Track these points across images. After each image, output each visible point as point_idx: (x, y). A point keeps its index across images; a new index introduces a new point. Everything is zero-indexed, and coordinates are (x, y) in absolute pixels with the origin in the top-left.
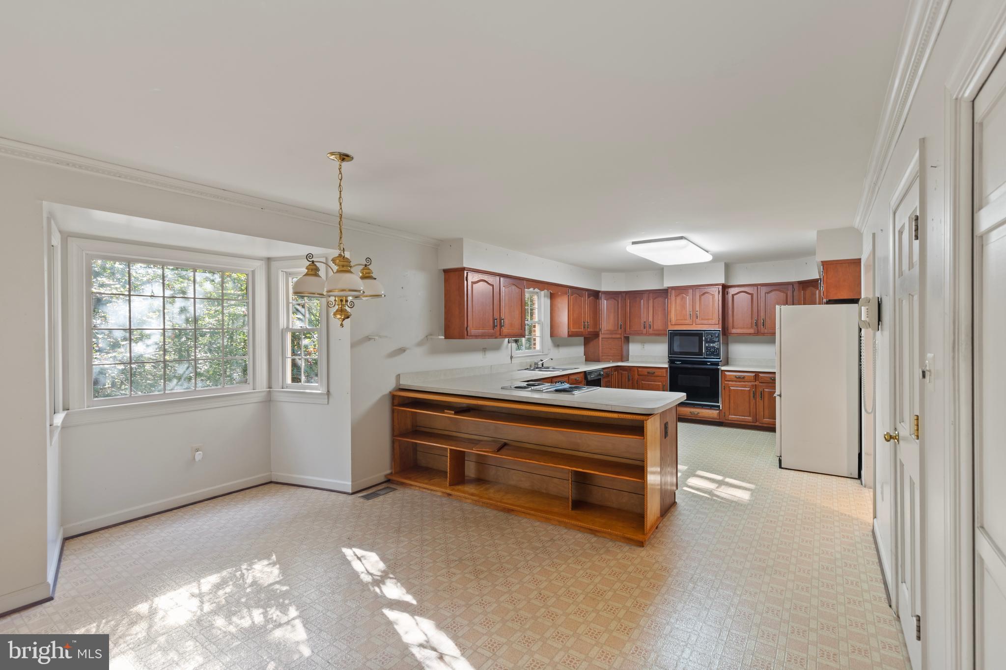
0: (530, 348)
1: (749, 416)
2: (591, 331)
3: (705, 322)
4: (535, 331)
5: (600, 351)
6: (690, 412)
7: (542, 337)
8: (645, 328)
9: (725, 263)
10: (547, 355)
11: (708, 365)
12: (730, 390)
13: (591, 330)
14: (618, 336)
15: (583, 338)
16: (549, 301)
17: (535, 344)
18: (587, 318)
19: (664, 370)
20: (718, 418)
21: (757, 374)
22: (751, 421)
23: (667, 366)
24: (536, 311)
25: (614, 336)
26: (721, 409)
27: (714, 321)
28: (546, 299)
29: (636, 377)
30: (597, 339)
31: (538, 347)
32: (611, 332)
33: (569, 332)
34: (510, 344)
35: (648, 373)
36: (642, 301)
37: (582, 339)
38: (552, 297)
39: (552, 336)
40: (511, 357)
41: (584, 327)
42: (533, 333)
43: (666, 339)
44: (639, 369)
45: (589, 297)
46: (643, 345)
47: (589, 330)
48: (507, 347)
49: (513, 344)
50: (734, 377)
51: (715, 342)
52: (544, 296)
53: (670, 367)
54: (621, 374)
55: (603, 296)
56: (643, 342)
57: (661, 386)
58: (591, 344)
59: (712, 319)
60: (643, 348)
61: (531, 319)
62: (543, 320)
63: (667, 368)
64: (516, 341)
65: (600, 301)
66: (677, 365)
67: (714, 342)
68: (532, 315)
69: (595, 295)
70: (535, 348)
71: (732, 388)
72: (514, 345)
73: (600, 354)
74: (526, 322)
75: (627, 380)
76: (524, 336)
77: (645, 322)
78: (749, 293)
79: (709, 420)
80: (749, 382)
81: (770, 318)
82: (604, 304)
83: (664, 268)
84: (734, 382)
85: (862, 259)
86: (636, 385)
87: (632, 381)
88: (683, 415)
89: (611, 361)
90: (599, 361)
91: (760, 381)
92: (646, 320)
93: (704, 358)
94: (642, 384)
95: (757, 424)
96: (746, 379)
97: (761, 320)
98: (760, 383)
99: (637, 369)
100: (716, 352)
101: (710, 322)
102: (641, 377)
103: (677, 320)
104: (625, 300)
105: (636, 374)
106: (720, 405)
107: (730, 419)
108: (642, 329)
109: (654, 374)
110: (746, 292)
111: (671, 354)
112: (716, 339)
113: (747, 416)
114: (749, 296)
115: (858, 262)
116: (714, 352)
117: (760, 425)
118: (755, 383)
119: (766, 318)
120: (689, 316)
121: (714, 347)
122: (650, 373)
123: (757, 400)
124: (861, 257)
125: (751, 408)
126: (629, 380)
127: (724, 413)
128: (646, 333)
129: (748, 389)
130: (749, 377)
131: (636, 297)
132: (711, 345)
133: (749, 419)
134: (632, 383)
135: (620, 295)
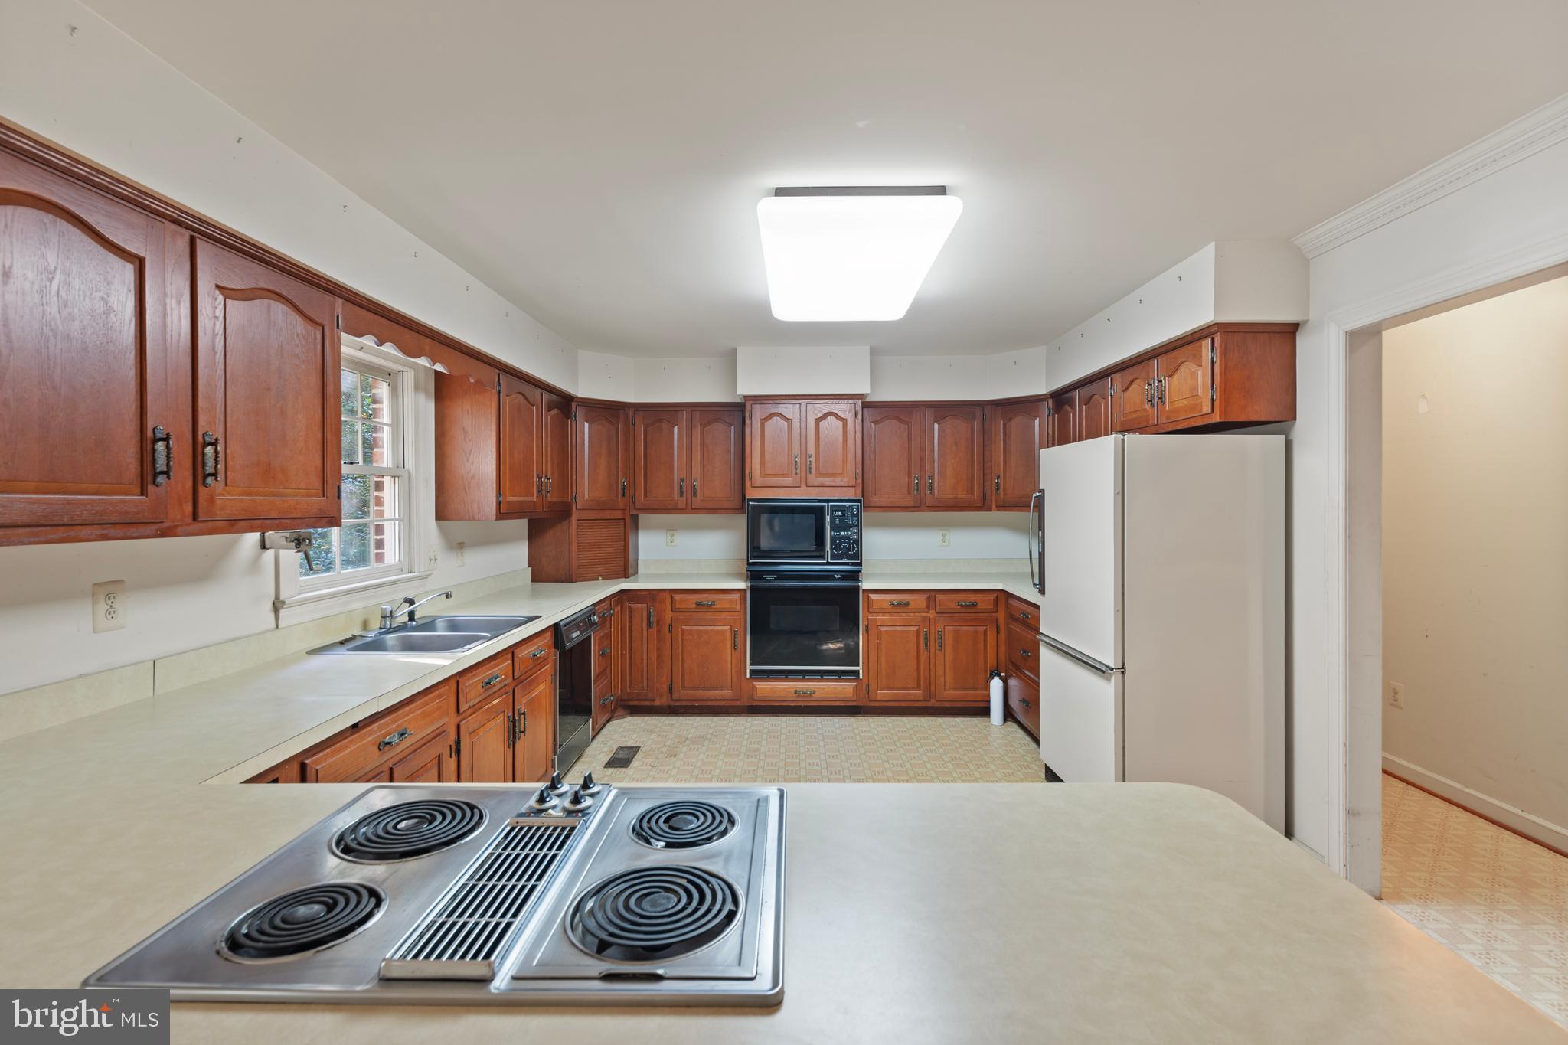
0: (361, 559)
1: (918, 687)
2: (554, 503)
3: (827, 480)
4: (379, 502)
5: (574, 554)
6: (796, 692)
7: (407, 520)
8: (681, 495)
9: (871, 348)
10: (425, 577)
11: (835, 579)
12: (879, 634)
13: (555, 499)
14: (618, 514)
15: (525, 521)
16: (429, 407)
17: (380, 544)
18: (545, 465)
19: (737, 596)
20: (855, 699)
21: (931, 595)
22: (921, 699)
23: (742, 585)
24: (385, 436)
25: (608, 515)
26: (861, 677)
27: (846, 479)
28: (422, 397)
29: (668, 615)
30: (567, 521)
31: (392, 553)
32: (600, 505)
33: (499, 503)
34: (270, 554)
35: (699, 604)
36: (676, 429)
37: (522, 525)
38: (443, 389)
39: (441, 514)
40: (277, 606)
41: (540, 491)
42: (373, 508)
43: (742, 521)
44: (677, 597)
45: (549, 409)
46: (672, 535)
47: (550, 499)
48: (255, 565)
49: (282, 552)
50: (887, 605)
51: (853, 526)
52: (417, 388)
53: (752, 588)
54: (631, 612)
55: (580, 413)
56: (671, 529)
57: (729, 634)
58: (550, 536)
59: (841, 474)
60: (672, 541)
61: (368, 458)
62: (410, 464)
63: (745, 590)
64: (299, 542)
65: (574, 423)
66: (767, 584)
67: (847, 527)
68: (370, 446)
69: (564, 403)
70: (380, 558)
71: (883, 629)
72: (291, 557)
73: (574, 562)
74: (346, 469)
75: (645, 625)
76: (335, 521)
77: (682, 481)
78: (902, 421)
79: (837, 704)
80: (917, 614)
81: (942, 474)
82: (583, 433)
83: (736, 349)
84: (887, 614)
85: (1307, 321)
86: (668, 636)
87: (657, 625)
88: (780, 699)
89: (600, 578)
90: (570, 580)
91: (938, 610)
92: (683, 475)
93: (828, 564)
94: (683, 631)
95: (932, 703)
96: (910, 606)
97: (927, 478)
98: (937, 613)
99: (672, 597)
100: (853, 551)
101: (838, 481)
102: (681, 616)
103: (764, 475)
104: (634, 425)
105: (669, 608)
106: (860, 668)
107: (878, 699)
108: (676, 497)
109: (713, 606)
110: (898, 418)
111: (753, 557)
112: (852, 521)
113: (913, 689)
114: (903, 426)
115: (1290, 332)
116: (849, 549)
117: (937, 704)
118: (929, 615)
119: (936, 475)
120: (794, 467)
121: (848, 537)
122: (704, 605)
123: (932, 651)
124: (1305, 319)
125: (922, 669)
126: (649, 624)
127: (868, 686)
128: (684, 508)
129: (915, 629)
130: (920, 602)
131: (660, 421)
132: (842, 533)
133: (917, 693)
134: (659, 631)
135: (621, 412)
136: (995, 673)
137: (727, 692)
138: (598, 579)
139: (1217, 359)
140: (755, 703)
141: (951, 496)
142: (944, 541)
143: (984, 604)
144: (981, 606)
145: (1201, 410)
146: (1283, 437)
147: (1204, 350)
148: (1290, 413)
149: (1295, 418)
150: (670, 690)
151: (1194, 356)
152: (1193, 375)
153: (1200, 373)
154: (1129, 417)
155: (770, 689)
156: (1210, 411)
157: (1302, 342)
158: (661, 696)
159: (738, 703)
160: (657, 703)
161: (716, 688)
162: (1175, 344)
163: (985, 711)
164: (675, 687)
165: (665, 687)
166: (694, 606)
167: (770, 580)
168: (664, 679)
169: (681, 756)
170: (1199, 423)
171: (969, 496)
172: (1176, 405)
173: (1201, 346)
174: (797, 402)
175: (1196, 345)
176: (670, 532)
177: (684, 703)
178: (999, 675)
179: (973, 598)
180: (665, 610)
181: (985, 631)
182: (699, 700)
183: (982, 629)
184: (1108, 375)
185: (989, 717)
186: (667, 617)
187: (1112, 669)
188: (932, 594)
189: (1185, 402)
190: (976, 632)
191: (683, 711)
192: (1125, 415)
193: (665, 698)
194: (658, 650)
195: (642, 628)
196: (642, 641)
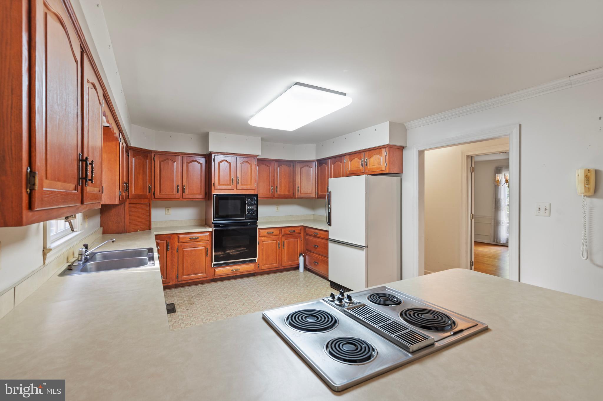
3: (244, 187)
5: (127, 220)
6: (231, 270)
8: (178, 192)
9: (261, 138)
11: (248, 225)
12: (264, 245)
14: (147, 201)
18: (125, 178)
19: (208, 234)
20: (254, 270)
22: (277, 267)
23: (211, 229)
25: (142, 201)
26: (257, 262)
27: (251, 187)
32: (139, 197)
33: (120, 196)
35: (191, 239)
36: (175, 163)
40: (45, 252)
41: (125, 190)
43: (211, 203)
44: (181, 236)
46: (168, 210)
47: (126, 193)
50: (266, 234)
51: (255, 204)
53: (215, 231)
55: (131, 154)
56: (168, 207)
57: (204, 250)
58: (114, 211)
59: (250, 185)
60: (168, 212)
63: (212, 232)
65: (129, 158)
66: (221, 229)
67: (252, 205)
69: (127, 148)
71: (264, 243)
73: (127, 224)
77: (178, 186)
78: (268, 166)
79: (247, 273)
80: (276, 236)
81: (280, 186)
82: (132, 162)
83: (208, 133)
84: (265, 237)
85: (406, 147)
86: (176, 254)
87: (171, 250)
88: (226, 274)
89: (139, 231)
90: (126, 232)
91: (283, 234)
92: (179, 183)
93: (245, 219)
94: (184, 251)
95: (281, 268)
96: (274, 234)
97: (275, 187)
98: (282, 235)
99: (178, 236)
100: (254, 214)
101: (249, 187)
102: (183, 245)
103: (219, 184)
104: (154, 160)
105: (177, 241)
106: (256, 258)
107: (263, 269)
108: (175, 193)
109: (198, 239)
110: (266, 165)
111: (216, 217)
112: (254, 202)
113: (275, 263)
114: (268, 168)
115: (402, 148)
116: (253, 213)
117: (283, 268)
118: (280, 236)
119: (278, 186)
120: (232, 182)
121: (253, 209)
122: (193, 239)
123: (281, 249)
124: (406, 146)
125: (277, 256)
126: (167, 249)
127: (259, 264)
128: (179, 198)
129: (275, 241)
130: (276, 232)
131: (168, 159)
132: (251, 207)
133: (276, 265)
134: (172, 252)
135: (149, 154)
136: (301, 254)
137: (203, 274)
138: (137, 231)
139: (387, 155)
140: (215, 277)
141: (283, 194)
142: (277, 210)
143: (297, 231)
144: (296, 232)
145: (382, 169)
146: (400, 178)
147: (383, 152)
148: (402, 171)
149: (403, 173)
150: (177, 277)
151: (379, 153)
152: (379, 159)
153: (382, 158)
154: (352, 169)
155: (221, 271)
156: (385, 169)
157: (405, 152)
158: (173, 280)
159: (208, 278)
160: (171, 284)
161: (199, 273)
162: (372, 149)
163: (297, 268)
164: (179, 275)
165: (175, 276)
166: (189, 239)
167: (223, 227)
168: (174, 272)
169: (196, 303)
170: (381, 172)
171: (289, 193)
172: (372, 167)
173: (382, 150)
174: (232, 156)
175: (381, 150)
176: (167, 209)
177: (184, 282)
178: (302, 255)
179: (294, 229)
180: (175, 243)
181: (298, 240)
182: (191, 280)
183: (296, 240)
184: (344, 156)
185: (299, 270)
186: (176, 245)
187: (364, 247)
188: (281, 229)
189: (375, 166)
190: (295, 241)
191: (182, 285)
192: (351, 168)
193: (174, 281)
194: (171, 260)
195: (164, 251)
196: (164, 257)
